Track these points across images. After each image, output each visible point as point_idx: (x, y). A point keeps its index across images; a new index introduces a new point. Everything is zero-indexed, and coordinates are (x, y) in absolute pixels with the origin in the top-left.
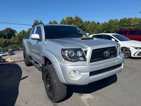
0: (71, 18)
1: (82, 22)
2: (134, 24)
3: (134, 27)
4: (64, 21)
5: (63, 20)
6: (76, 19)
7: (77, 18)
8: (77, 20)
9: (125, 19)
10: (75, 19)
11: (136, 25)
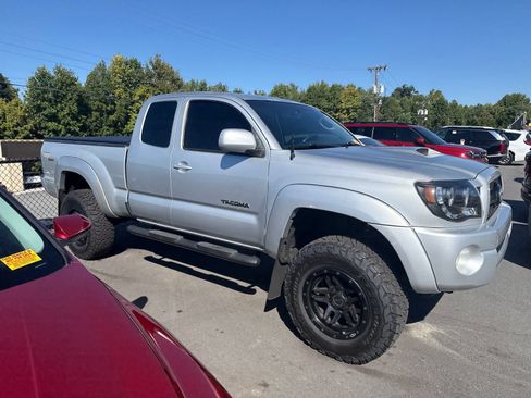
0: (135, 64)
1: (179, 82)
2: (349, 105)
3: (348, 113)
4: (103, 74)
5: (101, 67)
6: (155, 68)
7: (157, 65)
8: (158, 75)
9: (323, 86)
10: (151, 67)
11: (355, 109)
